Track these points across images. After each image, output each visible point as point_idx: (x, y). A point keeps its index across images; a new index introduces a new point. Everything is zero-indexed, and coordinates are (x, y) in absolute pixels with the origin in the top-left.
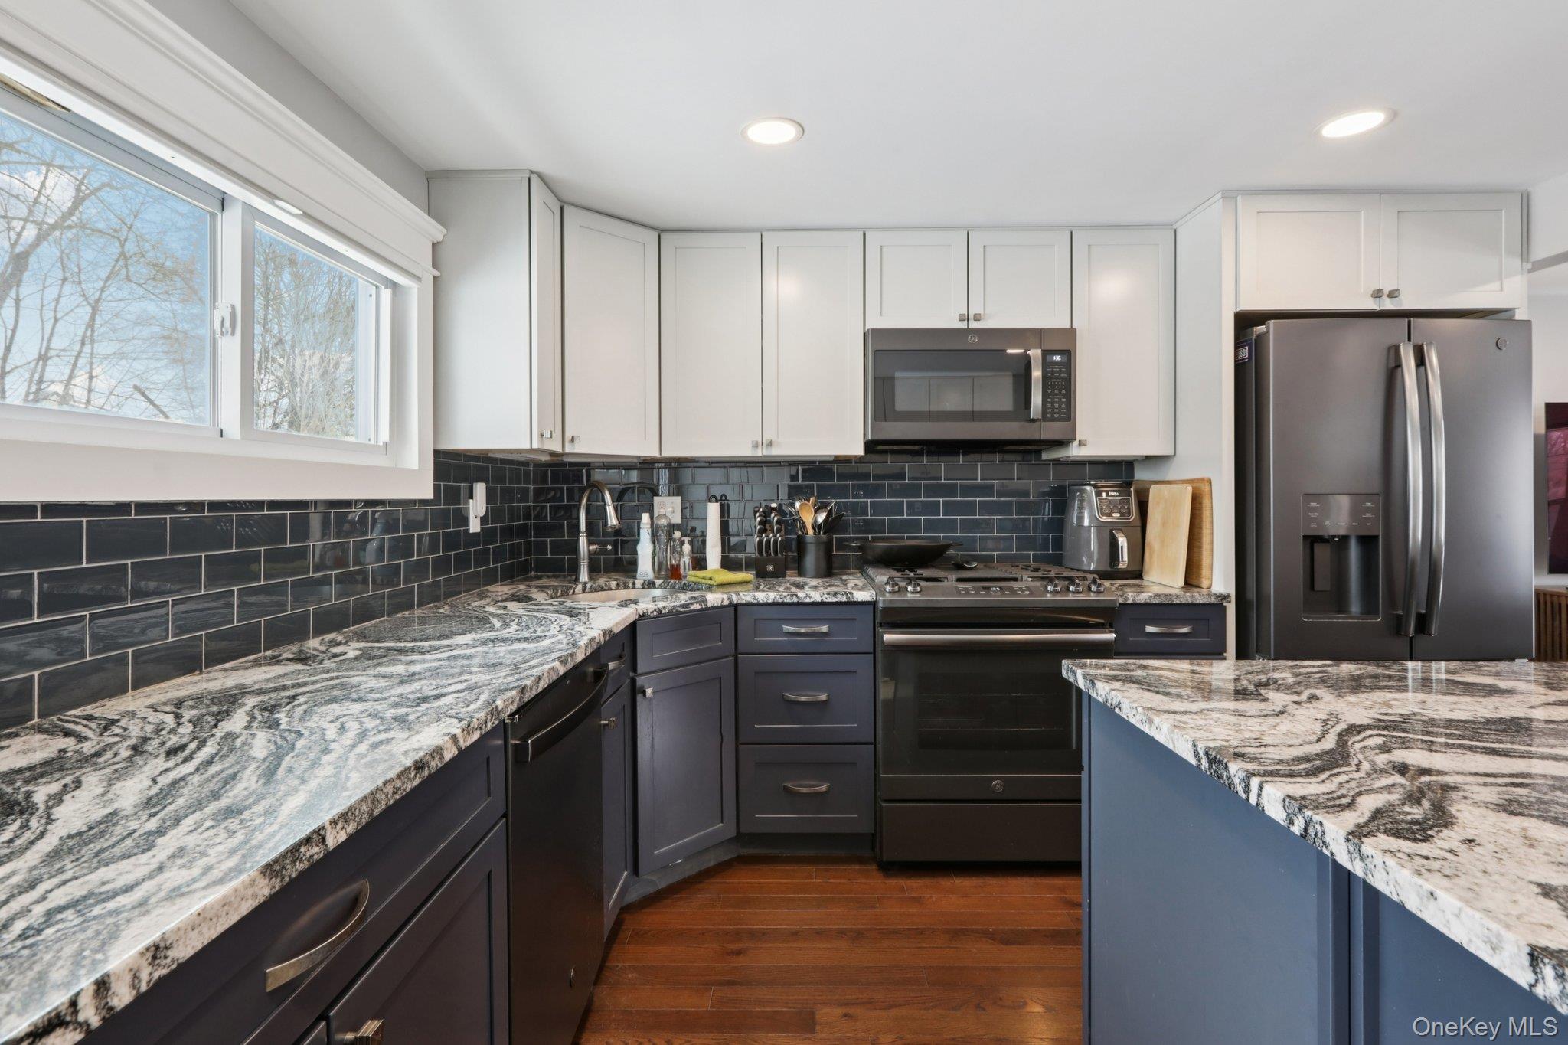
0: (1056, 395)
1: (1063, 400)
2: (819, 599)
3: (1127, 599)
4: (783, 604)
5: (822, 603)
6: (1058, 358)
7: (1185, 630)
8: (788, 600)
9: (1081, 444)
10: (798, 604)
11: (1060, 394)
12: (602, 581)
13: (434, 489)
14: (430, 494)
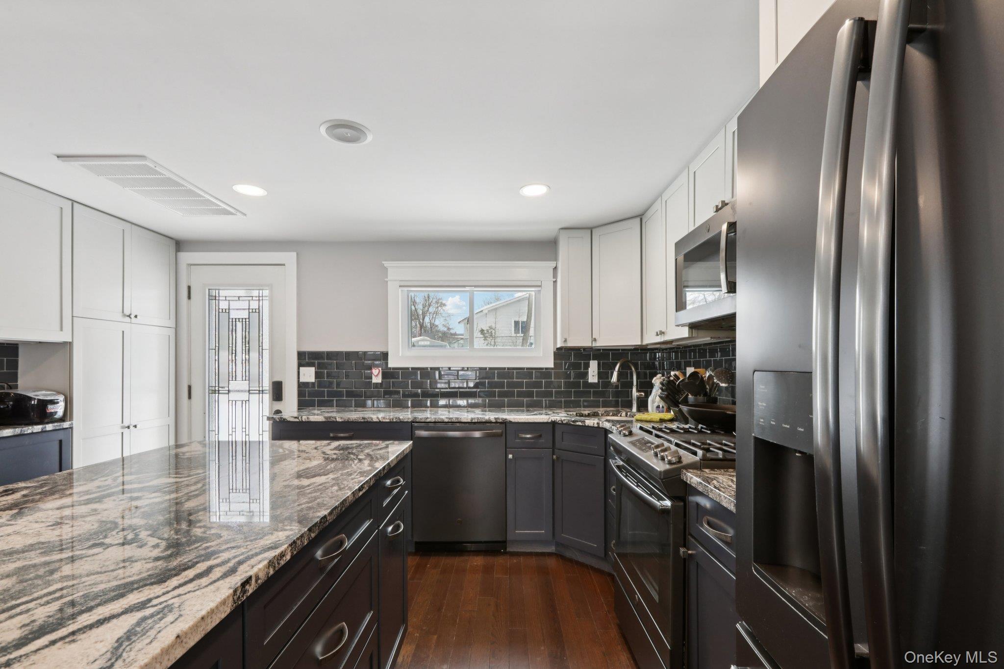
13: (555, 364)
14: (552, 366)
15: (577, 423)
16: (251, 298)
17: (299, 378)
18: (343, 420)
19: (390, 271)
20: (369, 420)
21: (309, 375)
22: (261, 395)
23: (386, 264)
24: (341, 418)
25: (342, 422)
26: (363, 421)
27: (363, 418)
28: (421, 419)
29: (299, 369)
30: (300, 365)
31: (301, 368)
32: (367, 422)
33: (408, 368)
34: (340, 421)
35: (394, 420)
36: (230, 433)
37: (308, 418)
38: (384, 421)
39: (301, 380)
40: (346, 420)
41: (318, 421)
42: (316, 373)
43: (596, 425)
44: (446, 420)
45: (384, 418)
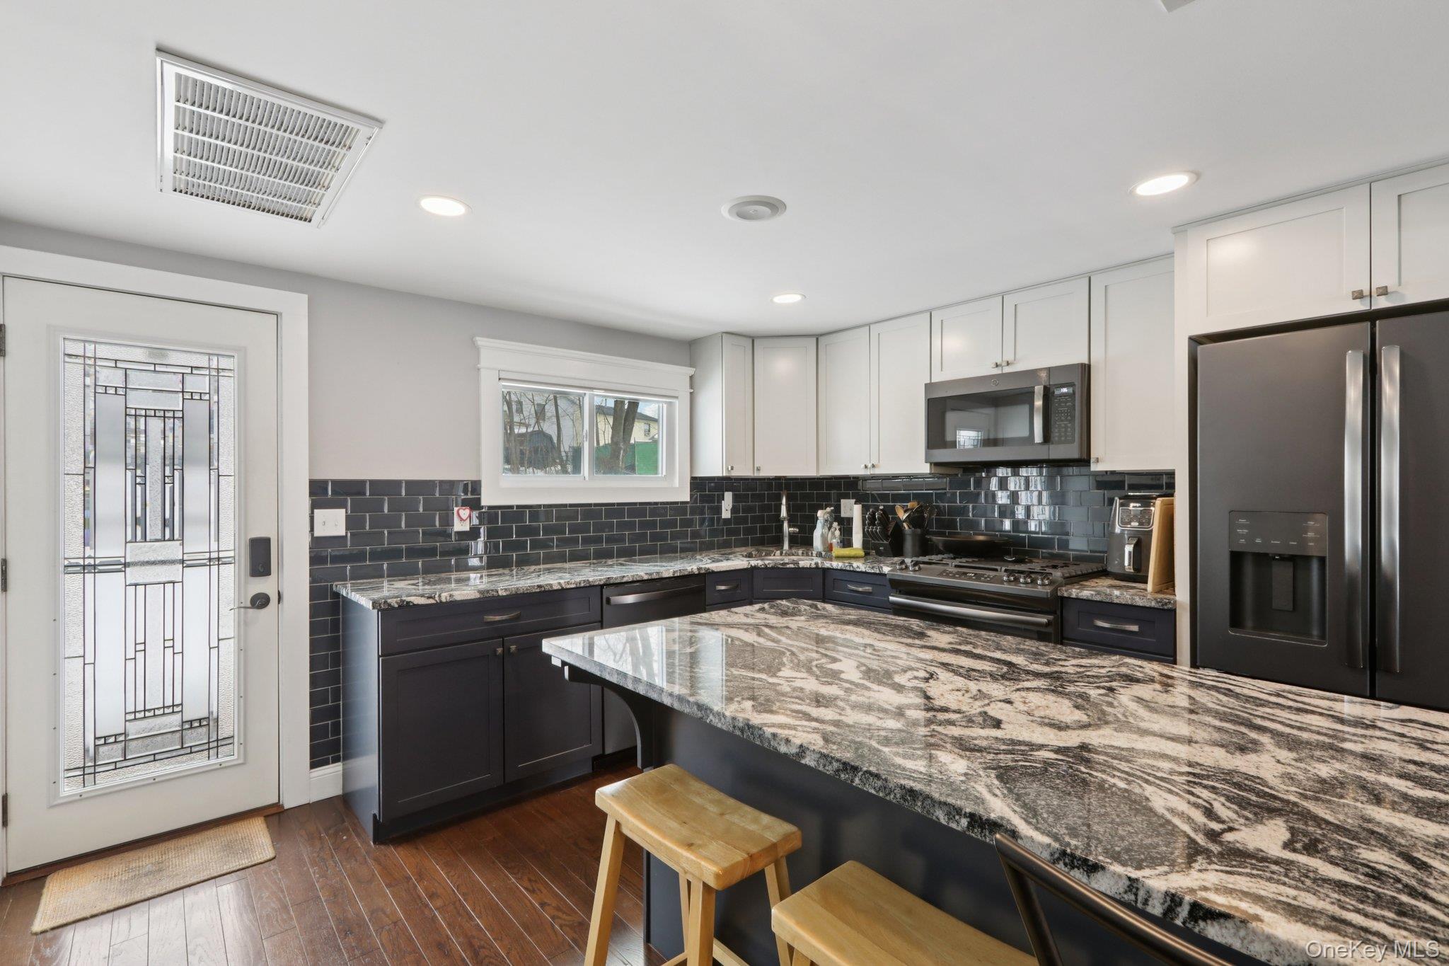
0: (1062, 421)
1: (1069, 425)
2: (864, 570)
3: (1071, 594)
4: (845, 570)
5: (866, 573)
6: (1065, 390)
7: (1135, 628)
8: (848, 568)
9: (1097, 460)
10: (853, 571)
11: (1066, 420)
12: (793, 551)
13: (691, 496)
14: (688, 499)
15: (788, 566)
16: (189, 370)
17: (312, 529)
18: (508, 593)
19: (483, 353)
20: (547, 588)
21: (333, 522)
22: (214, 569)
23: (481, 341)
24: (506, 590)
25: (507, 595)
26: (538, 590)
27: (539, 586)
28: (616, 579)
29: (312, 512)
30: (315, 505)
31: (316, 511)
32: (545, 591)
33: (511, 507)
34: (504, 594)
35: (582, 585)
36: (131, 654)
37: (451, 596)
38: (568, 587)
39: (317, 534)
40: (514, 592)
41: (469, 598)
42: (347, 517)
43: (813, 566)
44: (646, 577)
45: (568, 583)
